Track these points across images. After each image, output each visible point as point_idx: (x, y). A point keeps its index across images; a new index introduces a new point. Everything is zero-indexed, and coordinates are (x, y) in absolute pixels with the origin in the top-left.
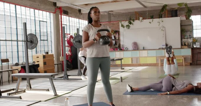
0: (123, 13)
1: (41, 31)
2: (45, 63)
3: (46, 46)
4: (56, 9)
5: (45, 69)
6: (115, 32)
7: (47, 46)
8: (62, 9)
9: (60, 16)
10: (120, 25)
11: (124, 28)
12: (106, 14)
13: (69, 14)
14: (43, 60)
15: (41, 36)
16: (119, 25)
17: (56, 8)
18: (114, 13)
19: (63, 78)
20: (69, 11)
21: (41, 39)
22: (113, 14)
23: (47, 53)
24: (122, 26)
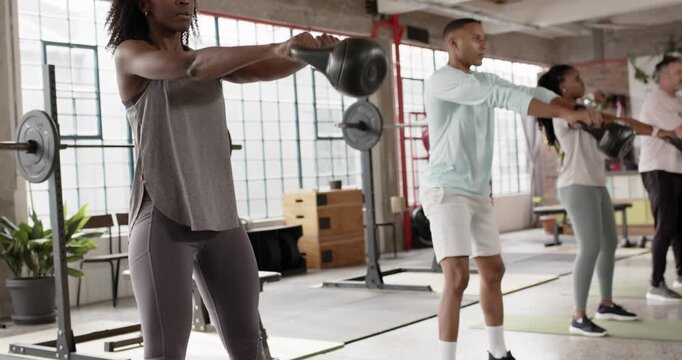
0: (653, 27)
1: (318, 106)
2: (324, 223)
3: (339, 158)
4: (376, 25)
5: (324, 244)
6: (609, 100)
7: (344, 161)
8: (402, 22)
9: (394, 46)
10: (632, 72)
11: (646, 82)
12: (584, 33)
13: (431, 40)
14: (319, 211)
15: (319, 125)
16: (625, 74)
17: (378, 18)
18: (615, 28)
19: (363, 282)
20: (432, 30)
21: (320, 135)
22: (611, 33)
23: (338, 184)
24: (640, 75)
